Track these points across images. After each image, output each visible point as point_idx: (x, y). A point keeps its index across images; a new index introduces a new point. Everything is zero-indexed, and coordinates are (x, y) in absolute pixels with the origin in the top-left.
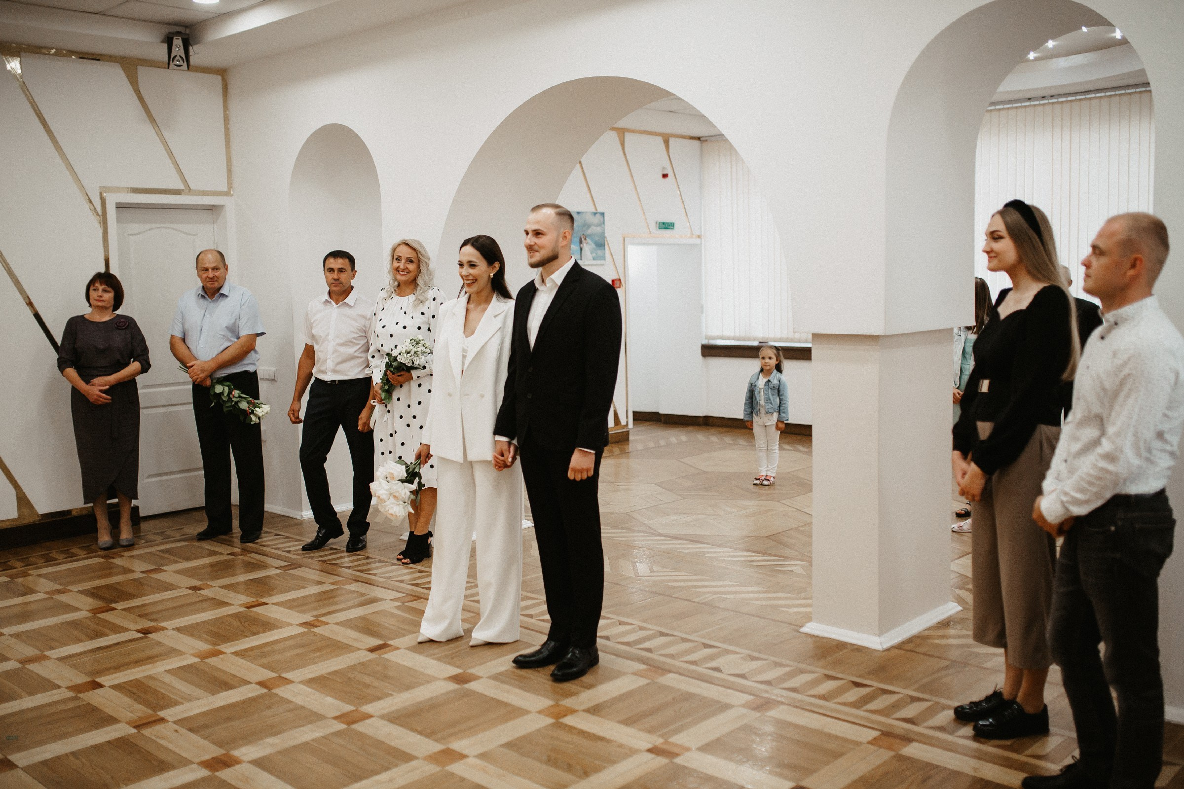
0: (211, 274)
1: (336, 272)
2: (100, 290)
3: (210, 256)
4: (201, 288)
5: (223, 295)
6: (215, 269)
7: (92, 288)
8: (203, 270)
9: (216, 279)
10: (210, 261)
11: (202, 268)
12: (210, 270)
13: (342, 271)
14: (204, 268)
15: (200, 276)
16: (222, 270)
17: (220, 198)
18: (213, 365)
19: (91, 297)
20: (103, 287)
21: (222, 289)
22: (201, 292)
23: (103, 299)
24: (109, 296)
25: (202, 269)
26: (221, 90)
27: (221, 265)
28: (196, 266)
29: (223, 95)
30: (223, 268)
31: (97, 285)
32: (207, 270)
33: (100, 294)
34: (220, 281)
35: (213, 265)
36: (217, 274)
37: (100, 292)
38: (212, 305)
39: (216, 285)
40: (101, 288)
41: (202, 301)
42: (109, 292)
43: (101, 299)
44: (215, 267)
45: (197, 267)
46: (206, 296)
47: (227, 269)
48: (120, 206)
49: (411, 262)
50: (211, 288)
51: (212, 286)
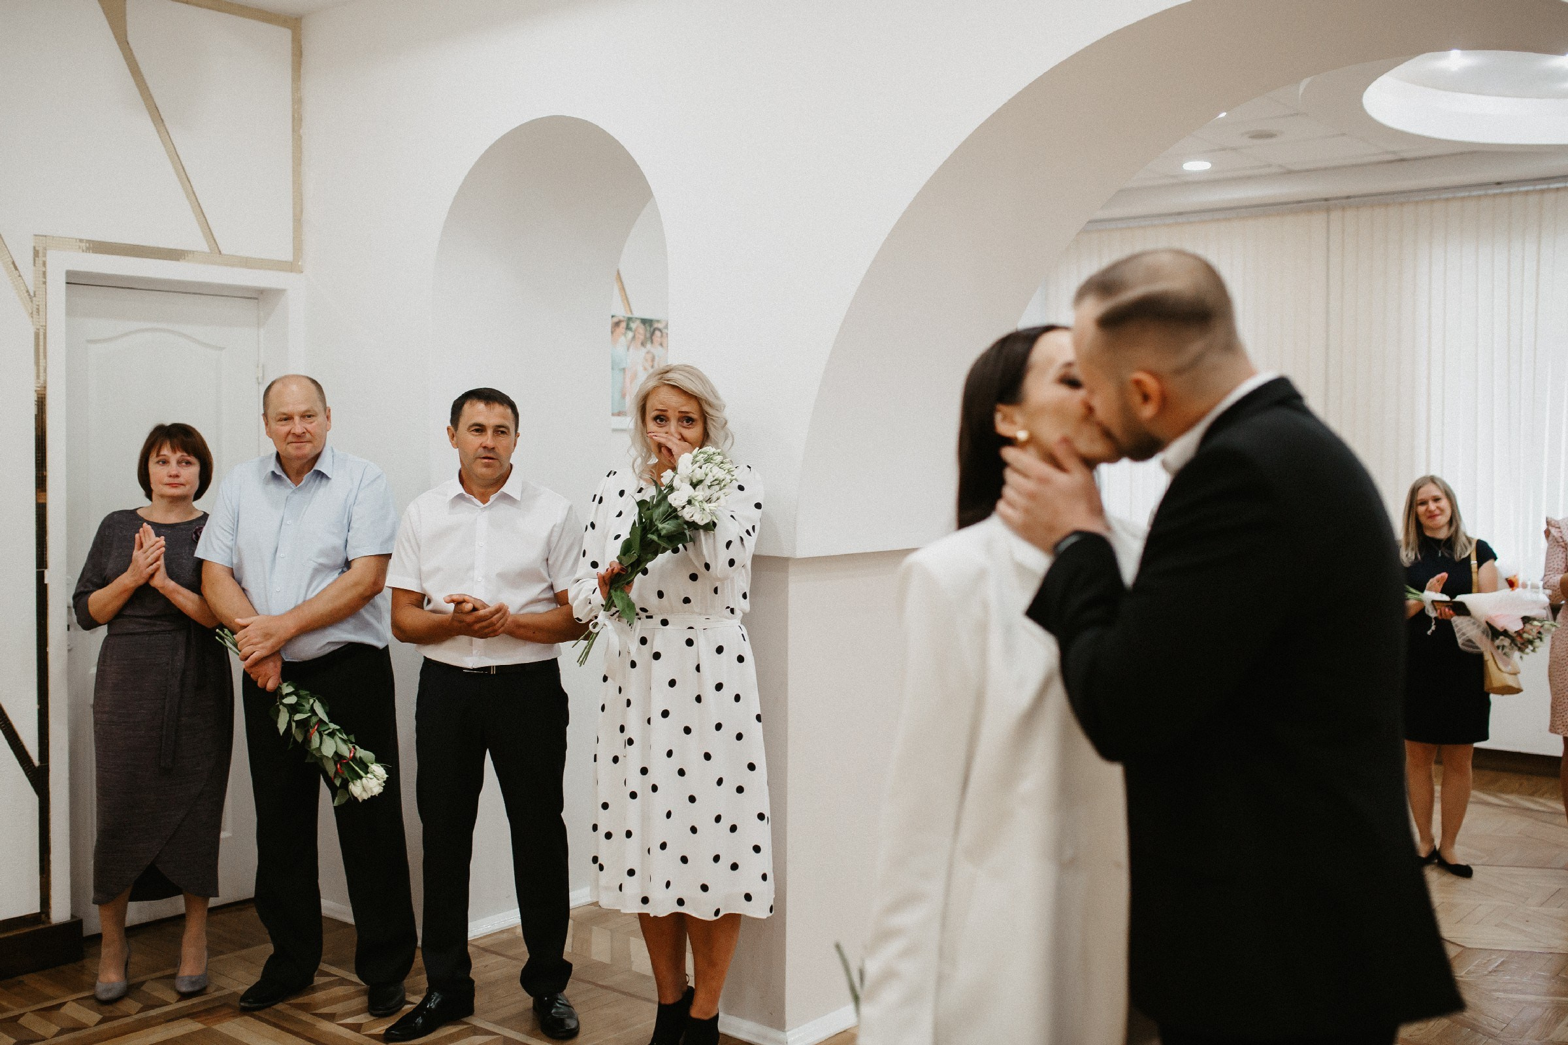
0: (298, 426)
1: (490, 432)
2: (173, 462)
3: (294, 388)
4: (274, 456)
5: (321, 475)
6: (307, 416)
7: (153, 459)
8: (280, 420)
9: (308, 435)
10: (295, 399)
11: (277, 415)
12: (297, 419)
13: (503, 432)
14: (285, 414)
15: (270, 433)
16: (321, 418)
17: (270, 273)
18: (291, 626)
19: (153, 479)
20: (179, 454)
21: (320, 460)
22: (273, 466)
23: (181, 480)
24: (191, 473)
25: (278, 418)
26: (289, 59)
27: (318, 407)
28: (262, 412)
29: (293, 69)
30: (323, 413)
31: (166, 451)
32: (288, 418)
33: (174, 473)
34: (315, 443)
35: (303, 408)
36: (309, 427)
37: (173, 468)
38: (297, 497)
39: (308, 449)
40: (174, 457)
41: (273, 487)
42: (188, 463)
43: (176, 481)
44: (307, 411)
45: (265, 415)
46: (284, 476)
47: (328, 418)
48: (75, 281)
49: (690, 420)
50: (298, 458)
51: (299, 453)
